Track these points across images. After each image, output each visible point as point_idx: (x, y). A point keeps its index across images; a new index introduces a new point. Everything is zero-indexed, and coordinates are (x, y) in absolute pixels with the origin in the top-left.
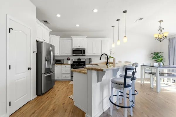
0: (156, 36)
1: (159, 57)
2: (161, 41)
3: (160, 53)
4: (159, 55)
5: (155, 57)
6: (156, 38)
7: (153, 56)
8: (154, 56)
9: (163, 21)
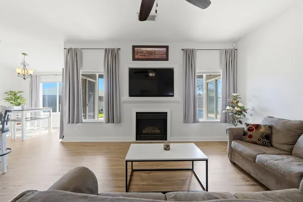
0: (19, 71)
1: (18, 98)
2: (25, 79)
3: (20, 92)
4: (18, 95)
5: (11, 98)
6: (19, 74)
7: (8, 96)
8: (10, 96)
9: (27, 55)
